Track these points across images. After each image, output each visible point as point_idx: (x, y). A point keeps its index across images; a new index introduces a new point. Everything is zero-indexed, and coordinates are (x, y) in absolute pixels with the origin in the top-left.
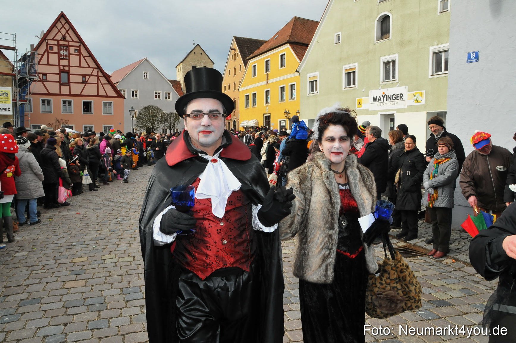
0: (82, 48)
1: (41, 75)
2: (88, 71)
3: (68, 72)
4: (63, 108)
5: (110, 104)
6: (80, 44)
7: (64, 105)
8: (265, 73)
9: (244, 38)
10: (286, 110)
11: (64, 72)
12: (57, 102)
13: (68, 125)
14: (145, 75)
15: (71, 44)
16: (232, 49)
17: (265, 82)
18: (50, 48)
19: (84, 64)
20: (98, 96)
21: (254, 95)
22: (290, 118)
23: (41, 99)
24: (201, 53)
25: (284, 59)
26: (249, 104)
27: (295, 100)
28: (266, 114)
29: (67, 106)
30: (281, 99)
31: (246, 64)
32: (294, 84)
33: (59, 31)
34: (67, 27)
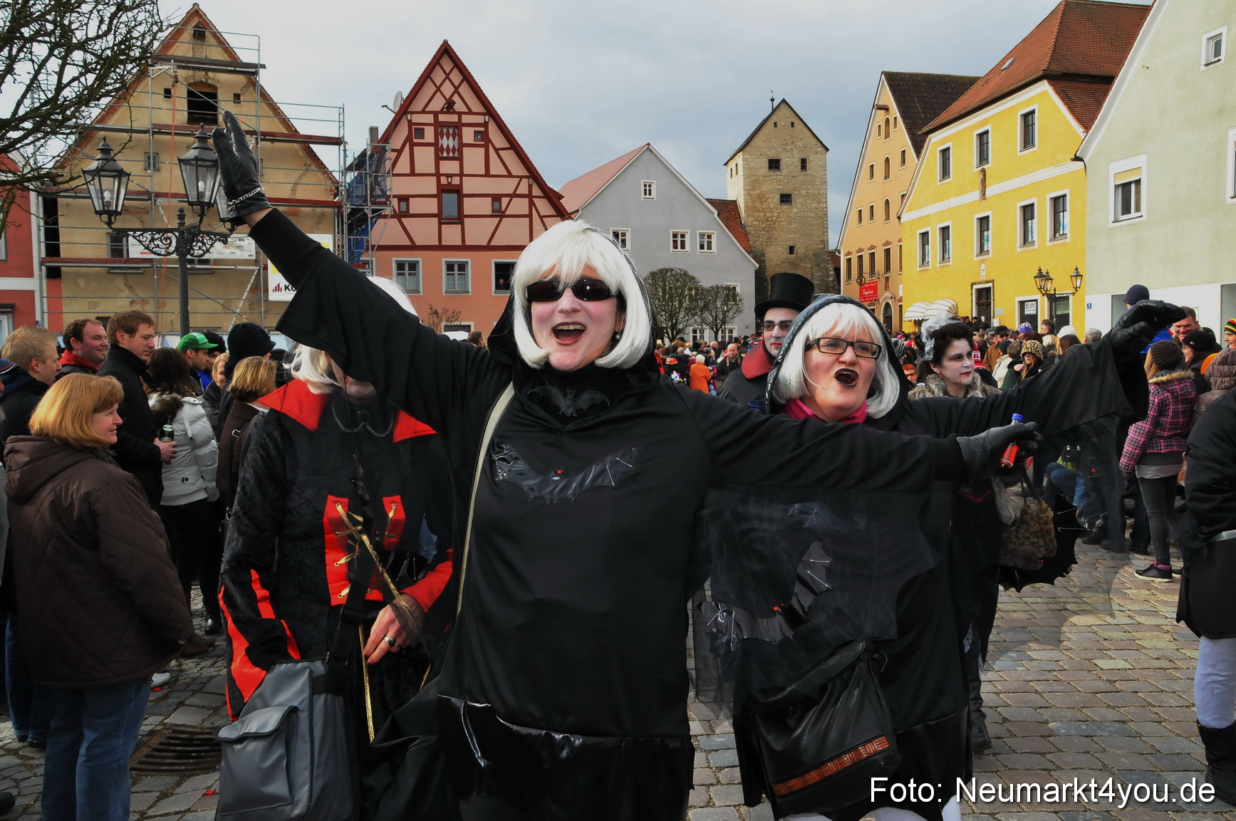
0: (493, 129)
1: (395, 202)
2: (507, 186)
3: (457, 190)
4: (447, 279)
6: (487, 117)
7: (448, 274)
8: (976, 170)
9: (910, 75)
10: (1040, 270)
11: (450, 190)
12: (432, 267)
13: (459, 323)
14: (645, 190)
15: (466, 119)
16: (880, 108)
17: (976, 195)
18: (416, 132)
19: (496, 168)
21: (945, 231)
22: (1052, 292)
23: (394, 259)
24: (793, 124)
25: (1033, 124)
26: (930, 258)
27: (1068, 240)
28: (980, 283)
29: (456, 275)
30: (1025, 241)
31: (918, 146)
32: (1064, 196)
33: (438, 89)
34: (456, 77)
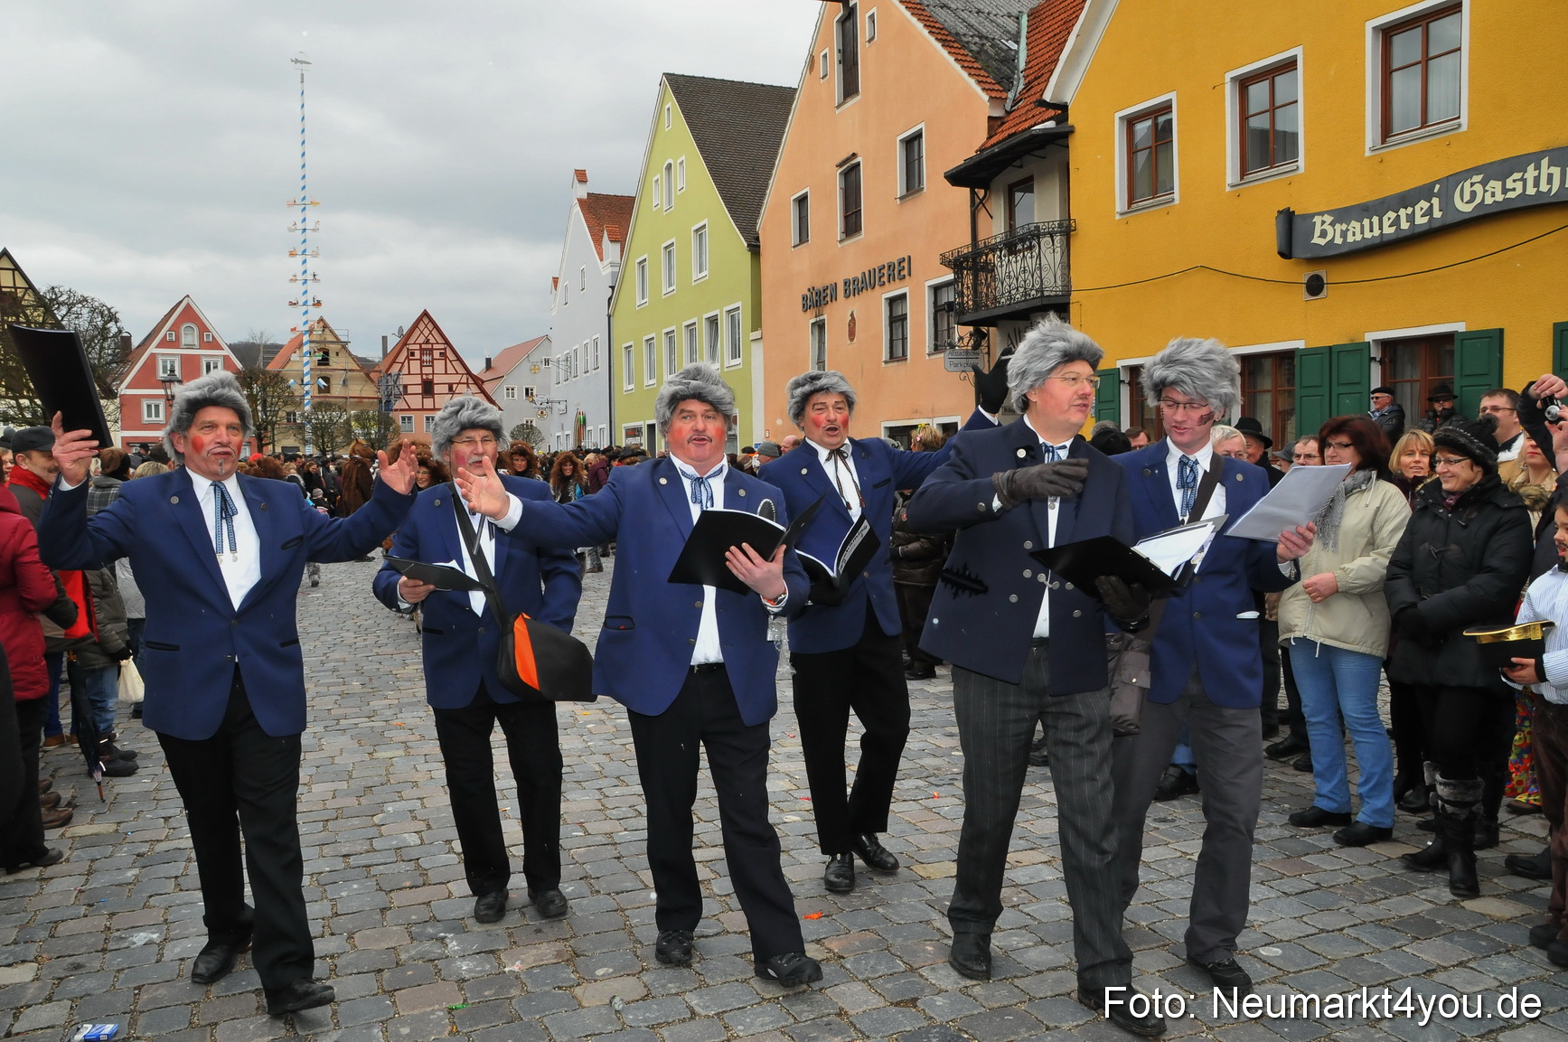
0: (448, 351)
1: (400, 387)
2: (456, 379)
3: (431, 382)
6: (445, 346)
11: (428, 381)
12: (419, 419)
14: (546, 363)
15: (435, 347)
18: (411, 354)
19: (450, 370)
23: (400, 415)
33: (422, 332)
34: (430, 326)
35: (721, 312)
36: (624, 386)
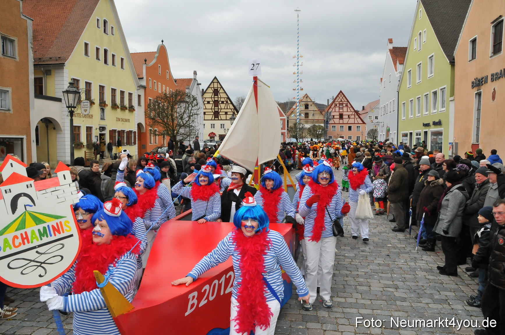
0: (348, 104)
1: (332, 116)
2: (351, 113)
5: (359, 127)
6: (347, 102)
7: (340, 128)
11: (341, 114)
12: (338, 127)
13: (341, 136)
15: (344, 102)
18: (336, 105)
19: (349, 110)
20: (354, 123)
23: (332, 126)
29: (342, 128)
33: (340, 98)
34: (342, 96)
35: (438, 90)
36: (402, 117)
